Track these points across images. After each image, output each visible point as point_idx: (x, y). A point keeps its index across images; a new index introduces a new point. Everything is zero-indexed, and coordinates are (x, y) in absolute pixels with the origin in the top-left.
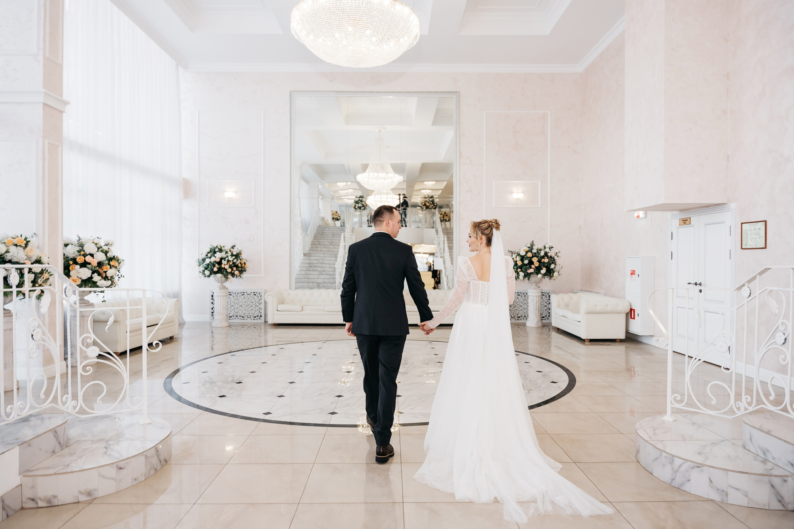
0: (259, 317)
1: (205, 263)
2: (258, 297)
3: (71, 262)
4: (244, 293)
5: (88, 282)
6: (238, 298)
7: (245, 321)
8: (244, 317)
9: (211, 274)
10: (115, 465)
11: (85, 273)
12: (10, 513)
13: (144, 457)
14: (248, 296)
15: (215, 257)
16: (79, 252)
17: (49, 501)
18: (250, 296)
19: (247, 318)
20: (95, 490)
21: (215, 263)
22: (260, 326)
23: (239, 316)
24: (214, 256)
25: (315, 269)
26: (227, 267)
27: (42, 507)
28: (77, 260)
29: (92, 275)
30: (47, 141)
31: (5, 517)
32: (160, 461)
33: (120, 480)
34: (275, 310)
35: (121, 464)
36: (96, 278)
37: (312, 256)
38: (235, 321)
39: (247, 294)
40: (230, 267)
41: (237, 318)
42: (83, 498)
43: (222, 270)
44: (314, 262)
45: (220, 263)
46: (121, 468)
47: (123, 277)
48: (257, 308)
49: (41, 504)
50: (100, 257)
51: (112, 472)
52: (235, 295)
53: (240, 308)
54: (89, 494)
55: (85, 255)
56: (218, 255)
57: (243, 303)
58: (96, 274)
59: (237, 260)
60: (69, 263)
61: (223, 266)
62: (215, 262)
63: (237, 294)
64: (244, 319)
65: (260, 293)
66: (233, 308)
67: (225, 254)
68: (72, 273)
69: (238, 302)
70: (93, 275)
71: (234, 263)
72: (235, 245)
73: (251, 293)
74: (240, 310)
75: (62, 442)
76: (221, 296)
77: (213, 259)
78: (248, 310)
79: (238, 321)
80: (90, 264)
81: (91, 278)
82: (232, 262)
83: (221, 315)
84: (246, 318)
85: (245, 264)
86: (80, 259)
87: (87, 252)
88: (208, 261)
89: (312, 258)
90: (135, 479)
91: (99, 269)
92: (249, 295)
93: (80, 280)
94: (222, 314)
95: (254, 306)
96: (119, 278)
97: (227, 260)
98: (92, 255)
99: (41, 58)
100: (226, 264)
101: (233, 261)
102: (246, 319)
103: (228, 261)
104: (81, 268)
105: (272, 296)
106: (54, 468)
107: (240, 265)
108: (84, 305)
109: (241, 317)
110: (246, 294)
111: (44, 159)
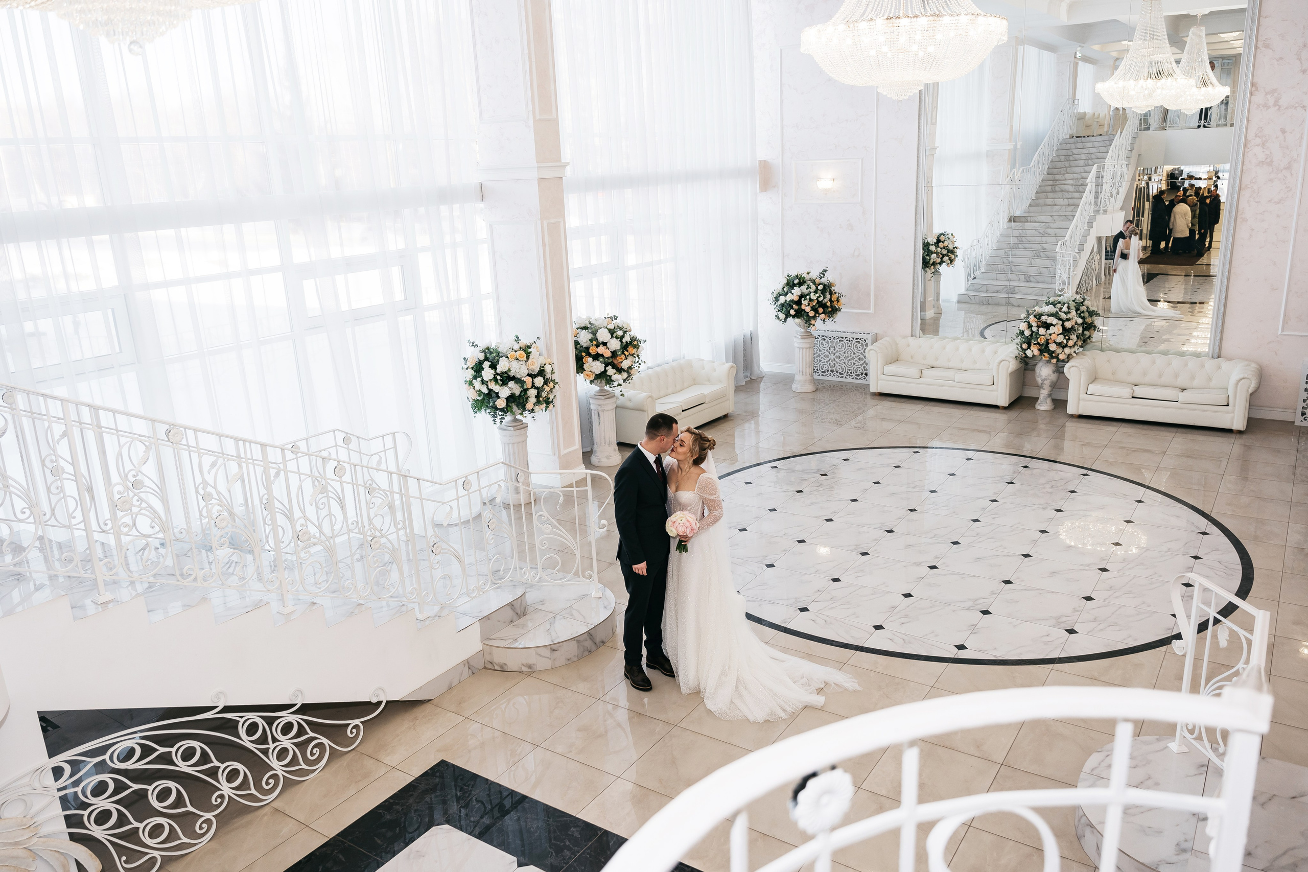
0: (864, 375)
1: (779, 303)
2: (862, 345)
3: (584, 354)
4: (842, 338)
5: (602, 377)
6: (834, 345)
7: (844, 380)
8: (843, 374)
9: (786, 318)
10: (549, 647)
11: (597, 367)
12: (475, 671)
13: (576, 641)
14: (848, 343)
15: (793, 294)
16: (591, 341)
17: (501, 667)
18: (851, 344)
19: (847, 375)
20: (534, 664)
21: (792, 303)
22: (864, 389)
23: (835, 372)
24: (791, 292)
25: (1027, 245)
26: (808, 309)
27: (497, 670)
28: (590, 351)
29: (605, 369)
30: (545, 223)
31: (471, 673)
32: (596, 644)
33: (554, 659)
34: (880, 372)
35: (554, 647)
36: (611, 371)
37: (1029, 220)
38: (830, 378)
39: (847, 340)
40: (814, 309)
41: (832, 374)
42: (525, 669)
43: (803, 313)
44: (1029, 232)
45: (799, 303)
46: (554, 650)
47: (645, 362)
48: (862, 362)
49: (497, 668)
50: (615, 345)
51: (547, 653)
52: (829, 341)
53: (837, 360)
54: (530, 667)
55: (597, 346)
56: (797, 291)
57: (841, 353)
58: (610, 367)
59: (824, 298)
60: (582, 355)
61: (803, 307)
62: (792, 301)
63: (832, 338)
64: (842, 377)
65: (865, 340)
66: (827, 359)
67: (807, 289)
68: (585, 366)
69: (834, 352)
70: (607, 368)
71: (818, 302)
72: (827, 269)
73: (852, 339)
74: (837, 363)
75: (519, 613)
76: (803, 348)
77: (789, 297)
78: (847, 363)
79: (835, 379)
80: (602, 355)
81: (605, 371)
82: (816, 301)
83: (803, 375)
84: (845, 375)
85: (838, 301)
86: (593, 350)
87: (600, 340)
88: (782, 299)
89: (1027, 225)
90: (568, 660)
91: (612, 361)
92: (849, 341)
93: (594, 376)
94: (804, 373)
95: (856, 359)
96: (640, 364)
97: (808, 299)
98: (605, 344)
99: (531, 123)
100: (807, 305)
101: (817, 299)
102: (846, 378)
103: (811, 300)
104: (593, 361)
105: (876, 352)
106: (505, 640)
107: (829, 304)
108: (603, 397)
109: (838, 374)
110: (845, 340)
111: (544, 245)
